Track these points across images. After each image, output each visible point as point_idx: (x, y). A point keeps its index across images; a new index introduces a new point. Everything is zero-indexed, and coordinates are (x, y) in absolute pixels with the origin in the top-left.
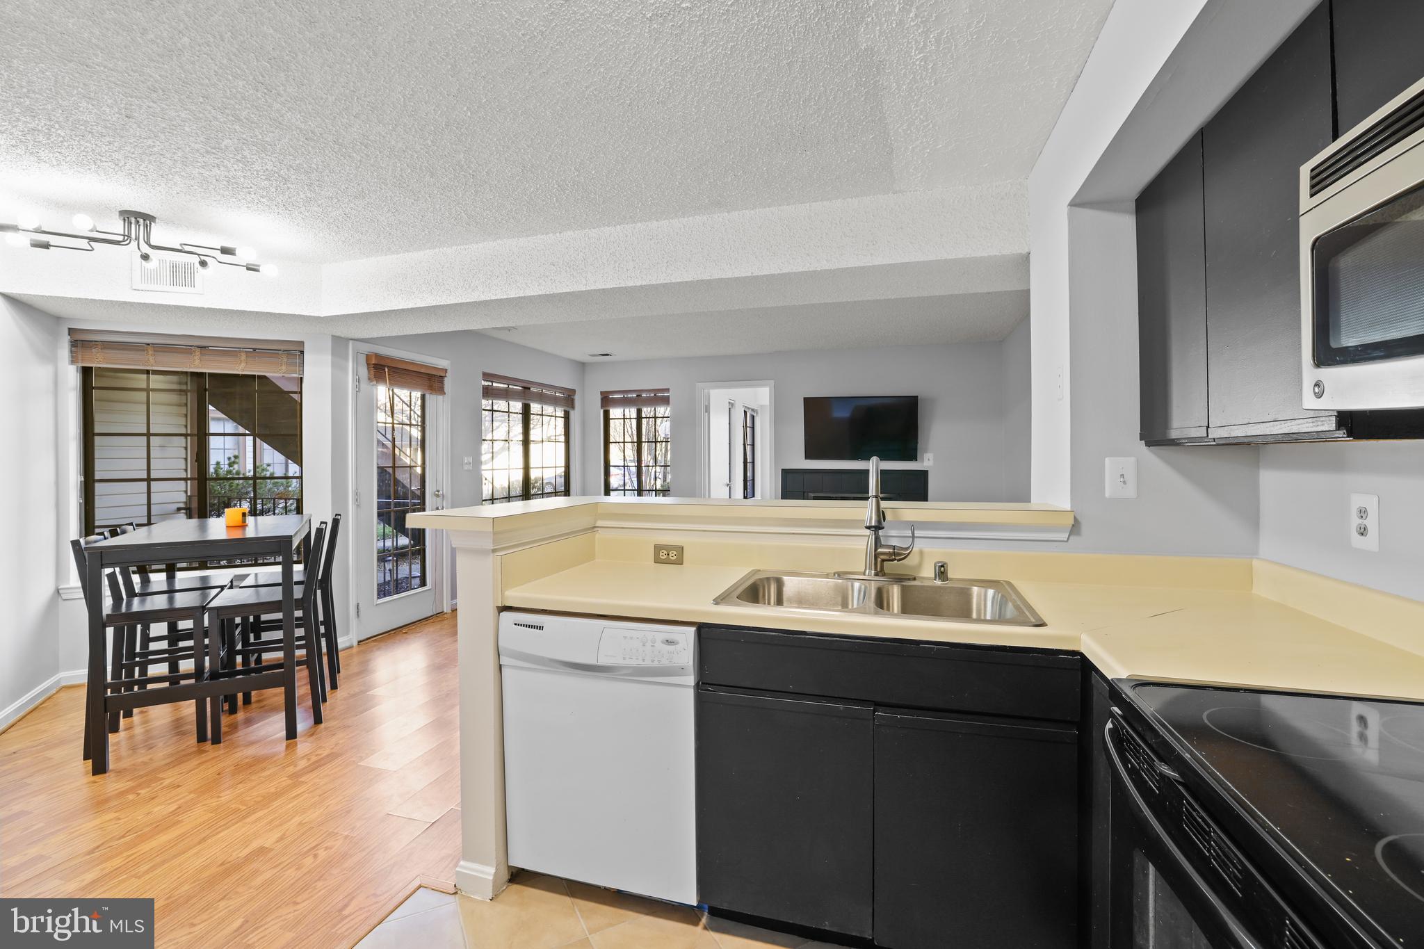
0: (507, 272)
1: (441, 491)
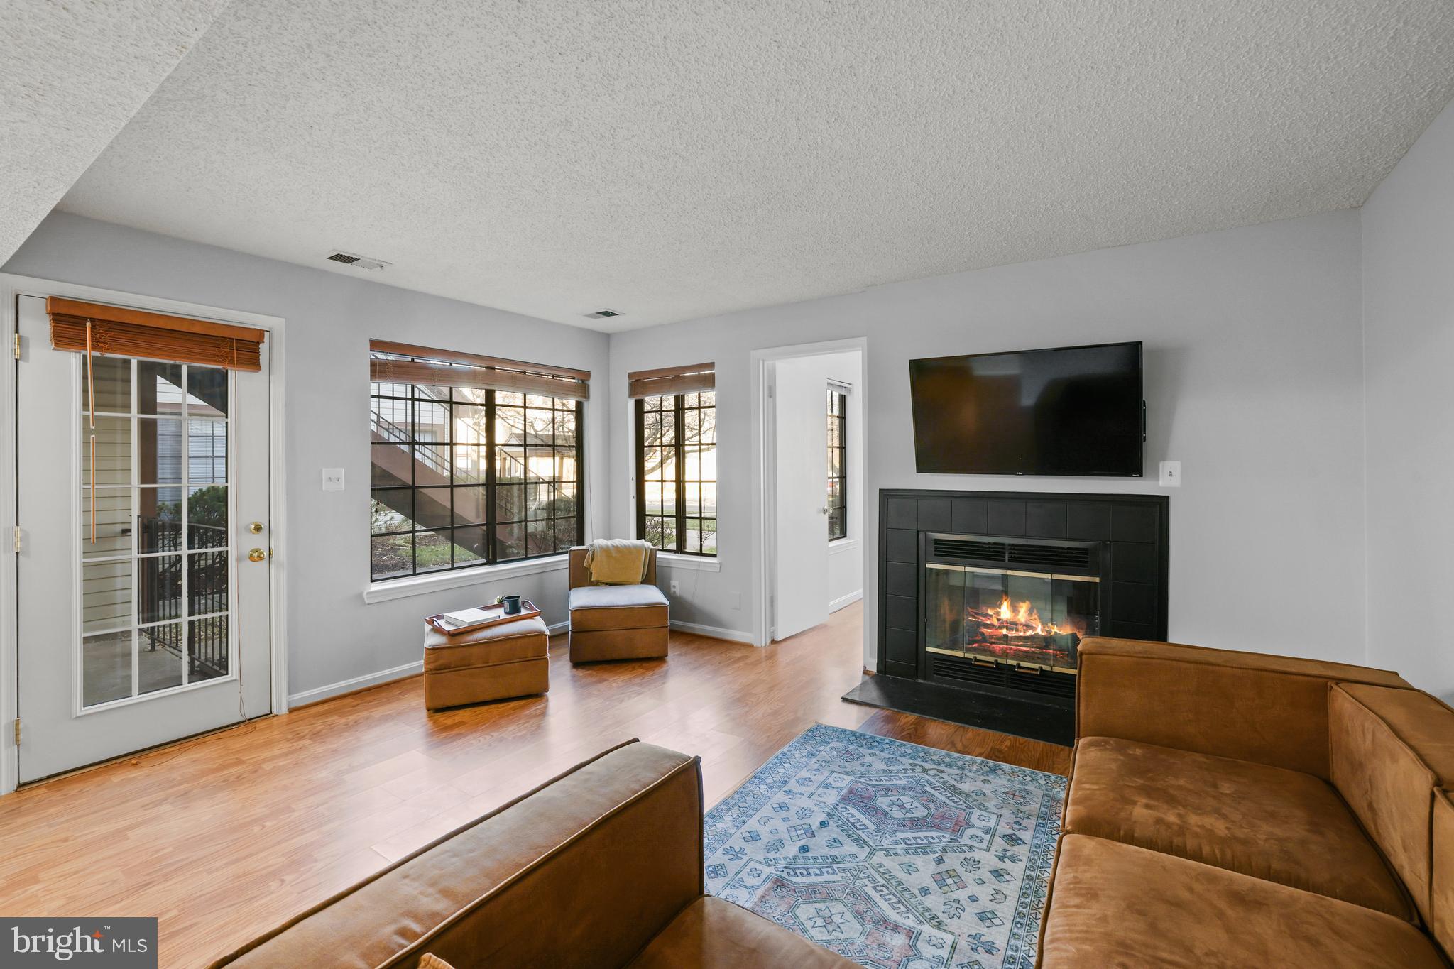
1: (264, 524)
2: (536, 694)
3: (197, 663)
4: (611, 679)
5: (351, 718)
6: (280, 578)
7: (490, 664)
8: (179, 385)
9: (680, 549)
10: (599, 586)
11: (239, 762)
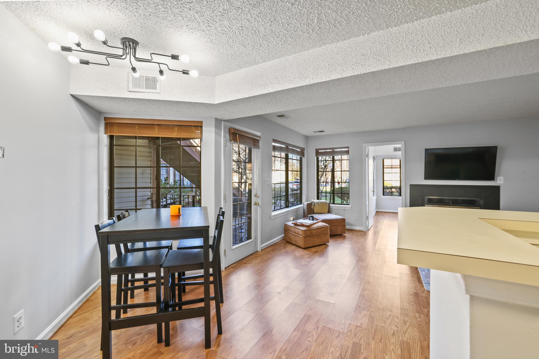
0: (329, 65)
6: (260, 210)
9: (334, 203)
10: (317, 214)
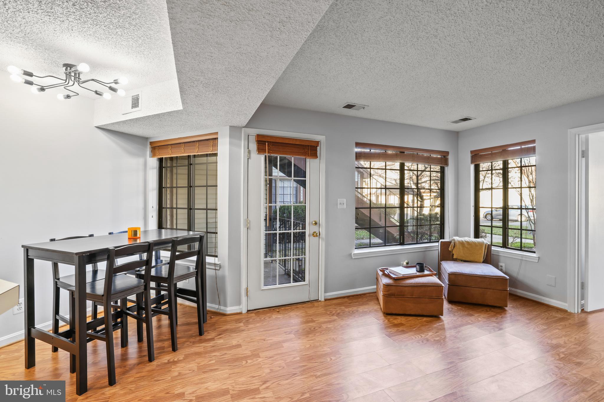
1: (318, 221)
2: (436, 316)
3: (287, 271)
4: (476, 315)
5: (350, 309)
6: (322, 244)
7: (414, 297)
8: (277, 169)
9: (505, 245)
10: (457, 261)
11: (313, 321)
